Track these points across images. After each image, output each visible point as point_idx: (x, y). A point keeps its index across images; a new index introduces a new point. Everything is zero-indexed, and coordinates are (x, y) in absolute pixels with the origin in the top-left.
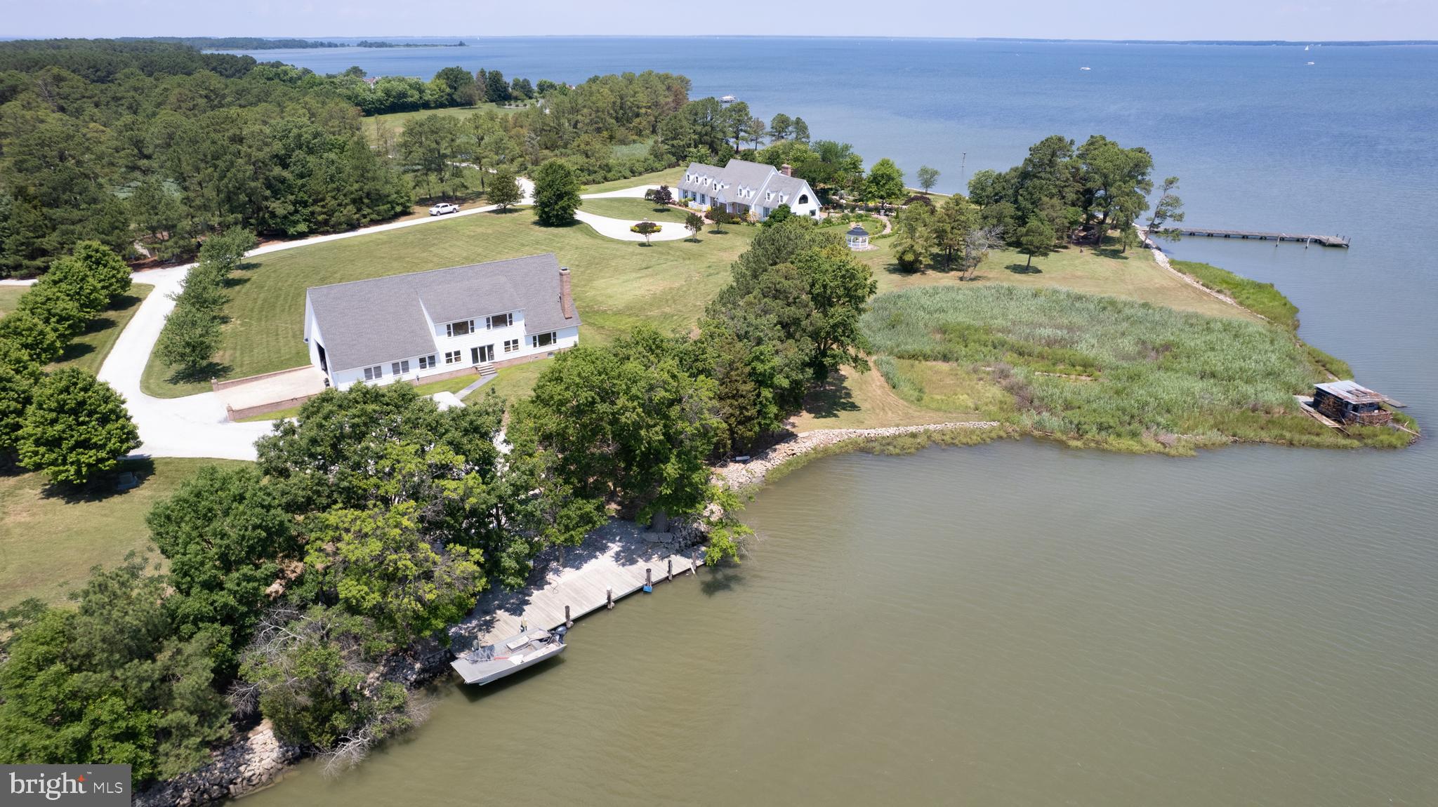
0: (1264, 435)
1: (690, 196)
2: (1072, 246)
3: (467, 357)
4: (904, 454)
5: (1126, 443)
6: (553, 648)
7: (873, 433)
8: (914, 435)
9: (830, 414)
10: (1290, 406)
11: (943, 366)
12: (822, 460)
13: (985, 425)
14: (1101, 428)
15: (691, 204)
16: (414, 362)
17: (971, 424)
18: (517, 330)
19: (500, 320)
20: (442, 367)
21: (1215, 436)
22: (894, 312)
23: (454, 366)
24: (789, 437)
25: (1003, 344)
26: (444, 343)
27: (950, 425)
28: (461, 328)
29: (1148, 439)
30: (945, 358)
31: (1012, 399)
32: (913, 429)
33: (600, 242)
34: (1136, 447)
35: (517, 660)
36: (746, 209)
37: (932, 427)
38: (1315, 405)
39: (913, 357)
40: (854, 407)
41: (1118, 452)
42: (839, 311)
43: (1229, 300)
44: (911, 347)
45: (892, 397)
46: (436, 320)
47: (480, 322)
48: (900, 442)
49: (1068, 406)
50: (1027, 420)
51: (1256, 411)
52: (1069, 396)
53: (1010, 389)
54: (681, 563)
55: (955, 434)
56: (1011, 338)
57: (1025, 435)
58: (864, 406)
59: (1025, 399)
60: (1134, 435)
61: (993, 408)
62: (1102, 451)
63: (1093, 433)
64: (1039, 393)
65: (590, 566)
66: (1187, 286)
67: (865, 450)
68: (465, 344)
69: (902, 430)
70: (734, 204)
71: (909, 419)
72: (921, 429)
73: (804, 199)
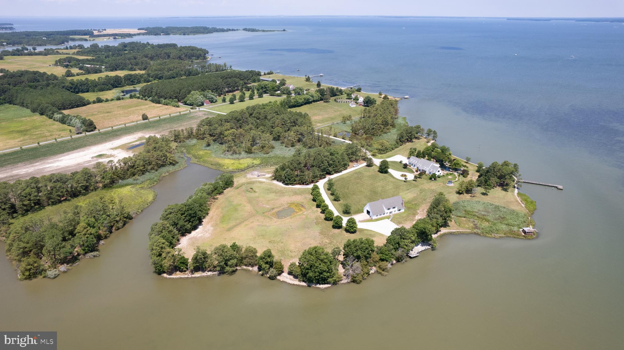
0: (511, 236)
1: (411, 164)
2: (497, 187)
3: (389, 213)
4: (456, 235)
5: (490, 235)
6: (418, 255)
7: (452, 231)
8: (458, 232)
9: (445, 227)
10: (518, 231)
11: (464, 219)
12: (445, 234)
13: (469, 231)
14: (486, 233)
15: (411, 166)
16: (382, 214)
17: (467, 231)
18: (396, 209)
19: (394, 208)
20: (386, 215)
21: (503, 235)
22: (457, 207)
23: (387, 214)
24: (440, 231)
25: (475, 215)
26: (386, 211)
27: (463, 230)
28: (389, 209)
29: (493, 235)
30: (465, 217)
31: (474, 226)
32: (458, 231)
33: (395, 180)
34: (490, 236)
35: (415, 255)
36: (425, 172)
37: (461, 230)
38: (522, 231)
39: (459, 217)
40: (449, 226)
41: (488, 237)
42: (448, 214)
43: (523, 206)
44: (459, 215)
45: (455, 225)
46: (386, 208)
47: (391, 208)
48: (456, 233)
49: (482, 229)
50: (475, 231)
51: (511, 232)
52: (483, 227)
53: (474, 225)
54: (429, 247)
55: (464, 232)
56: (477, 214)
57: (475, 233)
58: (451, 226)
59: (476, 227)
60: (491, 234)
61: (471, 228)
62: (485, 236)
63: (485, 233)
64: (478, 226)
65: (418, 246)
66: (517, 201)
67: (451, 234)
68: (389, 211)
69: (456, 231)
70: (422, 170)
71: (457, 229)
72: (459, 231)
73: (439, 171)
